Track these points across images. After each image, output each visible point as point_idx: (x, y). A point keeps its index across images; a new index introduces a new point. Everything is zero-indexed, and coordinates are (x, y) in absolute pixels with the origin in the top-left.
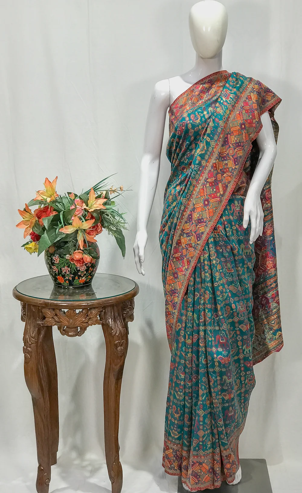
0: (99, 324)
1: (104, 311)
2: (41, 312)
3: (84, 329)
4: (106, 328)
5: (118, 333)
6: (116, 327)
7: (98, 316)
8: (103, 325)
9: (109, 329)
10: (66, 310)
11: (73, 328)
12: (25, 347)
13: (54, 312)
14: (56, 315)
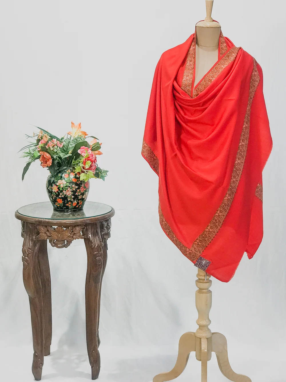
0: (82, 238)
1: (86, 228)
2: (37, 229)
3: (69, 243)
4: (88, 242)
5: (97, 246)
6: (96, 242)
7: (81, 232)
8: (85, 239)
9: (90, 242)
10: (56, 227)
11: (61, 241)
12: (24, 257)
13: (46, 228)
14: (48, 231)
